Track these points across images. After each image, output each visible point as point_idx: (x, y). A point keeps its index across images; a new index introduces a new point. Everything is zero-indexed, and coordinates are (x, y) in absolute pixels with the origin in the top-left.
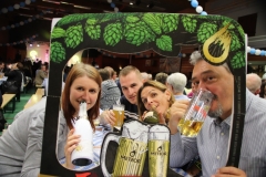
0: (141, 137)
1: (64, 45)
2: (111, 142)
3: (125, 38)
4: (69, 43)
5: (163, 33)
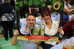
2: (32, 29)
4: (20, 6)
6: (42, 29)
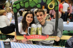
0: (35, 27)
1: (16, 9)
3: (29, 6)
5: (38, 3)
6: (39, 28)
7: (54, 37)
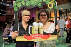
2: (31, 27)
3: (31, 4)
4: (18, 6)
7: (55, 36)
